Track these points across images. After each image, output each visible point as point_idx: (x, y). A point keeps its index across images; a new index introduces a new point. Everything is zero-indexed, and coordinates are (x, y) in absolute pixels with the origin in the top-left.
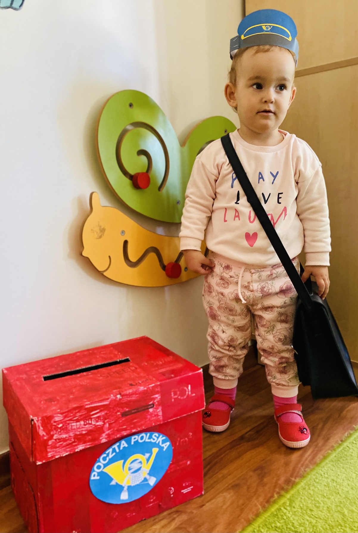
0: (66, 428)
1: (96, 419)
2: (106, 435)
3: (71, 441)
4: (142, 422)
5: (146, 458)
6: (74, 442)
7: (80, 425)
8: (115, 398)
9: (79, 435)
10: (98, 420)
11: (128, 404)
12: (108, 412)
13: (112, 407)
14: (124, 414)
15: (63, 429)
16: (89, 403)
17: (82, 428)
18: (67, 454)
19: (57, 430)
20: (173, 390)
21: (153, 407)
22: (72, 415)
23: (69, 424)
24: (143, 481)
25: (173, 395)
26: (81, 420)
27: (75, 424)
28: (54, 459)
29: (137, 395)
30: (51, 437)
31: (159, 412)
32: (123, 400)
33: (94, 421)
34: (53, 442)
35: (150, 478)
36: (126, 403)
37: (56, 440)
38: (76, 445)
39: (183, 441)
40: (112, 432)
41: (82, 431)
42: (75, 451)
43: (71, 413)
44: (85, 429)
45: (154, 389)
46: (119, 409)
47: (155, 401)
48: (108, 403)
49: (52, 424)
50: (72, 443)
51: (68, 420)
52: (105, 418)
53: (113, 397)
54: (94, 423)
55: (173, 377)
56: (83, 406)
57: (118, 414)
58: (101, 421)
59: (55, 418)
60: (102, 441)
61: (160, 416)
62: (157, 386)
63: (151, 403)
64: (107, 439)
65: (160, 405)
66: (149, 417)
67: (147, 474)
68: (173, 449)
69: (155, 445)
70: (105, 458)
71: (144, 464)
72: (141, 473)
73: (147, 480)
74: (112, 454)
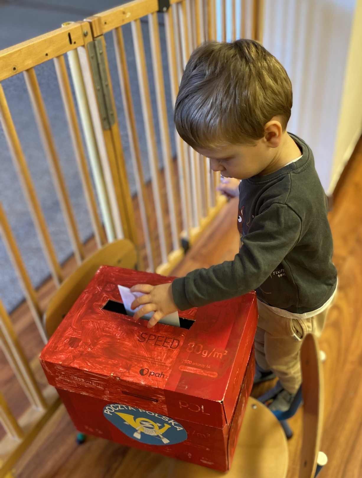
0: (69, 377)
1: (96, 384)
2: (108, 397)
3: (75, 386)
4: (144, 406)
5: (158, 426)
6: (78, 388)
7: (82, 381)
8: (114, 378)
9: (81, 386)
10: (98, 385)
11: (128, 388)
12: (107, 384)
13: (111, 382)
14: (124, 392)
15: (66, 376)
16: (87, 370)
17: (83, 383)
18: (73, 392)
19: (61, 375)
20: (180, 401)
21: (157, 401)
23: (71, 375)
24: (155, 436)
25: (180, 404)
26: (83, 378)
27: (77, 378)
28: (62, 389)
30: (58, 377)
31: (164, 407)
32: (122, 383)
33: (94, 383)
34: (59, 380)
35: (163, 438)
36: (125, 386)
37: (61, 379)
38: (80, 391)
39: (199, 435)
40: (114, 398)
41: (84, 385)
42: (80, 393)
43: (71, 370)
44: (87, 385)
45: (157, 391)
46: (119, 387)
47: (159, 399)
48: (107, 379)
49: (55, 369)
50: (76, 388)
51: (70, 373)
52: (105, 387)
53: (112, 377)
54: (94, 385)
55: (186, 389)
56: (81, 370)
57: (118, 389)
58: (101, 386)
59: (57, 367)
60: (104, 399)
61: (165, 410)
62: (160, 389)
63: (154, 398)
64: (109, 400)
65: (165, 404)
66: (152, 406)
67: (161, 434)
68: (187, 434)
69: (167, 422)
70: (116, 407)
71: (156, 428)
72: (153, 431)
73: (160, 438)
74: (121, 408)
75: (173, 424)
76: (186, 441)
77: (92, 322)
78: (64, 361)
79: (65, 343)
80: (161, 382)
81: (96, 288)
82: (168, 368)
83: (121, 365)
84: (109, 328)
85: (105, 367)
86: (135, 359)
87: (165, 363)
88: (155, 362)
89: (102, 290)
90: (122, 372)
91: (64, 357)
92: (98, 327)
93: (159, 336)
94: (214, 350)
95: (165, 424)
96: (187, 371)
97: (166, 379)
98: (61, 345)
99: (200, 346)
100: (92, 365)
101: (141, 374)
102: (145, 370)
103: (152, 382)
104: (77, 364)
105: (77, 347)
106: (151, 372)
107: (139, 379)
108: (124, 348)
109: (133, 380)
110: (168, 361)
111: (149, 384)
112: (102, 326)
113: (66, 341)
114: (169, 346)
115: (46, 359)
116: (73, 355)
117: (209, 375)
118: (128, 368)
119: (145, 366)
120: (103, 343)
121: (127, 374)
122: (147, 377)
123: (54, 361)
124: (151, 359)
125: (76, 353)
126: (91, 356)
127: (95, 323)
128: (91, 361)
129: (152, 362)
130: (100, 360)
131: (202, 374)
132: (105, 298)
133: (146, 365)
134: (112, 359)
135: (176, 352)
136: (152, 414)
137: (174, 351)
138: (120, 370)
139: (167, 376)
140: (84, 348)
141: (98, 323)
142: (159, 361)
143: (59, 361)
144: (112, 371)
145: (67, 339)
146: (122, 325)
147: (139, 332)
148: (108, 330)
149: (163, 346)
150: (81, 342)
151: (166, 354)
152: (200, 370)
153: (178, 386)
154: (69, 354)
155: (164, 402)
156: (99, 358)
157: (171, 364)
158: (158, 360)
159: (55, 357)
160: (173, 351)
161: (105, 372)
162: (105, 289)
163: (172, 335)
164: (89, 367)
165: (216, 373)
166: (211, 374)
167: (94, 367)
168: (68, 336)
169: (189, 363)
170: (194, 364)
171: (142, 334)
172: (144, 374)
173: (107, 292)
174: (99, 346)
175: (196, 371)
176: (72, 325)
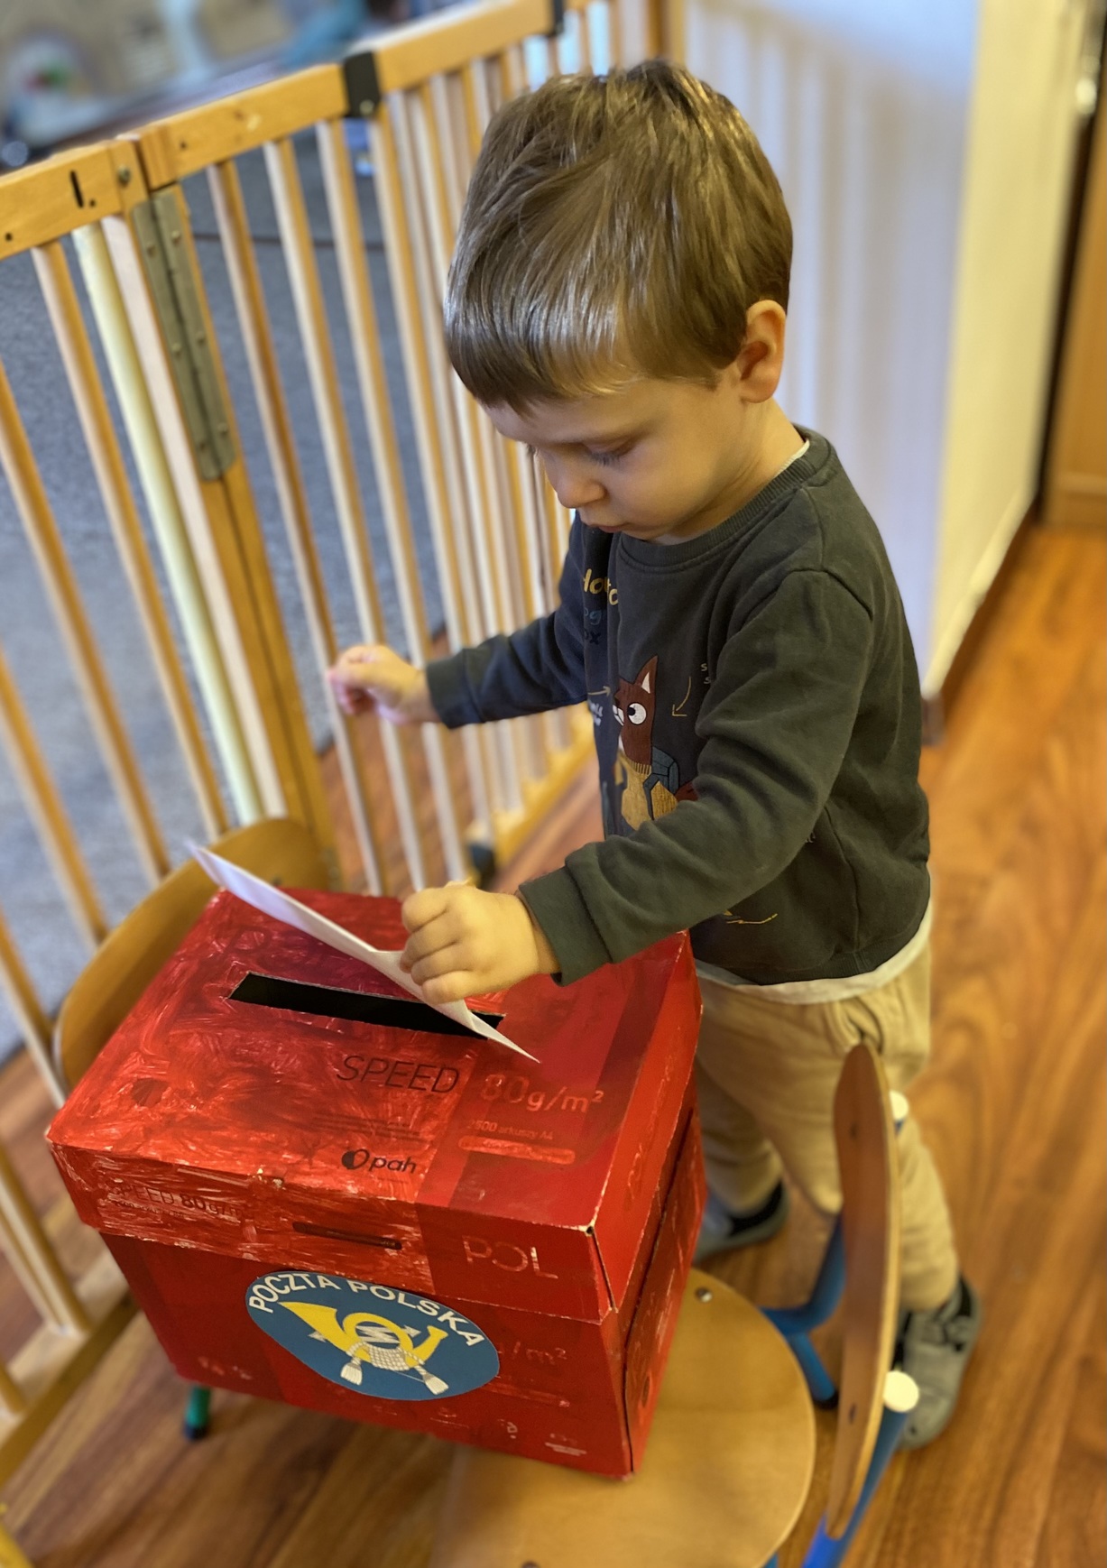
0: (136, 1192)
1: (216, 1206)
2: (255, 1248)
3: (156, 1219)
4: (364, 1267)
5: (409, 1335)
6: (164, 1226)
7: (173, 1200)
8: (266, 1182)
9: (176, 1218)
10: (224, 1210)
11: (310, 1210)
12: (249, 1205)
13: (258, 1197)
14: (299, 1227)
15: (127, 1191)
16: (187, 1164)
17: (179, 1207)
18: (153, 1240)
19: (113, 1188)
20: (468, 1237)
21: (398, 1246)
22: (143, 1171)
23: (141, 1187)
24: (405, 1372)
25: (467, 1248)
26: (175, 1191)
27: (159, 1193)
29: (337, 1203)
30: (104, 1194)
31: (421, 1265)
32: (292, 1197)
33: (210, 1207)
34: (110, 1204)
35: (429, 1378)
36: (300, 1204)
37: (114, 1202)
38: (173, 1235)
39: (532, 1354)
40: (272, 1250)
41: (181, 1213)
42: (173, 1243)
43: (140, 1168)
44: (190, 1214)
45: (396, 1211)
46: (282, 1210)
47: (404, 1238)
48: (245, 1185)
49: (95, 1170)
50: (159, 1226)
51: (138, 1179)
52: (242, 1213)
53: (260, 1178)
54: (211, 1212)
55: (482, 1201)
56: (170, 1165)
57: (281, 1219)
58: (231, 1215)
59: (100, 1162)
60: (245, 1256)
61: (424, 1275)
62: (405, 1205)
63: (387, 1236)
64: (258, 1256)
65: (421, 1252)
66: (386, 1264)
67: (420, 1365)
68: (499, 1355)
69: (434, 1321)
70: (281, 1285)
71: (406, 1343)
72: (398, 1355)
73: (421, 1377)
74: (296, 1285)
75: (453, 1326)
76: (495, 1380)
77: (201, 1035)
78: (117, 1143)
79: (120, 1094)
80: (407, 1183)
81: (208, 945)
82: (427, 1146)
83: (286, 1144)
84: (250, 1050)
85: (240, 1152)
86: (329, 1127)
87: (416, 1133)
88: (386, 1132)
89: (225, 950)
90: (289, 1162)
91: (118, 1132)
92: (219, 1047)
93: (398, 1062)
94: (562, 1091)
95: (431, 1329)
96: (483, 1149)
97: (422, 1176)
98: (109, 1101)
99: (521, 1083)
100: (200, 1150)
101: (345, 1166)
102: (359, 1153)
103: (380, 1185)
104: (157, 1148)
105: (156, 1103)
106: (376, 1159)
107: (342, 1178)
108: (297, 1099)
109: (324, 1184)
110: (428, 1127)
111: (372, 1192)
112: (230, 1044)
113: (122, 1090)
114: (429, 1088)
115: (65, 1141)
116: (144, 1126)
117: (550, 1158)
118: (308, 1153)
119: (358, 1144)
120: (232, 1088)
121: (306, 1169)
122: (365, 1171)
123: (87, 1144)
124: (375, 1125)
125: (153, 1119)
126: (197, 1124)
127: (209, 1039)
128: (199, 1140)
129: (381, 1131)
130: (225, 1134)
131: (528, 1157)
132: (237, 969)
133: (360, 1139)
134: (258, 1128)
135: (448, 1100)
136: (387, 1295)
137: (443, 1099)
138: (285, 1158)
139: (424, 1168)
140: (175, 1104)
141: (218, 1036)
142: (401, 1127)
143: (105, 1144)
144: (258, 1164)
145: (127, 1085)
146: (289, 1039)
147: (339, 1055)
148: (247, 1053)
149: (410, 1087)
150: (169, 1089)
151: (419, 1109)
152: (522, 1145)
153: (456, 1191)
154: (133, 1124)
155: (418, 1248)
156: (223, 1128)
157: (434, 1134)
158: (397, 1124)
159: (92, 1134)
160: (439, 1098)
161: (238, 1166)
162: (237, 946)
163: (437, 1056)
164: (192, 1154)
165: (571, 1152)
166: (554, 1156)
167: (207, 1152)
168: (130, 1076)
169: (490, 1130)
170: (503, 1131)
171: (347, 1059)
172: (356, 1164)
173: (240, 953)
174: (222, 1099)
175: (511, 1148)
176: (141, 1048)
